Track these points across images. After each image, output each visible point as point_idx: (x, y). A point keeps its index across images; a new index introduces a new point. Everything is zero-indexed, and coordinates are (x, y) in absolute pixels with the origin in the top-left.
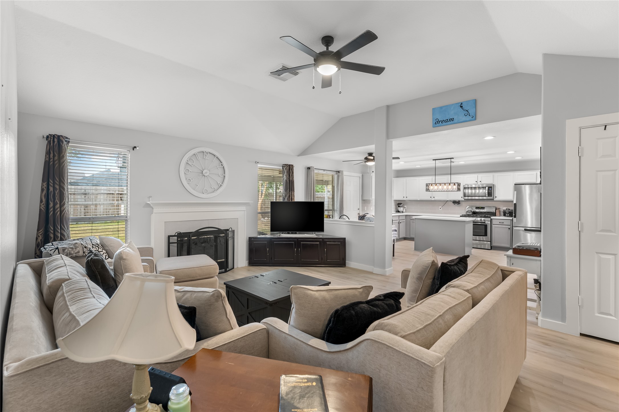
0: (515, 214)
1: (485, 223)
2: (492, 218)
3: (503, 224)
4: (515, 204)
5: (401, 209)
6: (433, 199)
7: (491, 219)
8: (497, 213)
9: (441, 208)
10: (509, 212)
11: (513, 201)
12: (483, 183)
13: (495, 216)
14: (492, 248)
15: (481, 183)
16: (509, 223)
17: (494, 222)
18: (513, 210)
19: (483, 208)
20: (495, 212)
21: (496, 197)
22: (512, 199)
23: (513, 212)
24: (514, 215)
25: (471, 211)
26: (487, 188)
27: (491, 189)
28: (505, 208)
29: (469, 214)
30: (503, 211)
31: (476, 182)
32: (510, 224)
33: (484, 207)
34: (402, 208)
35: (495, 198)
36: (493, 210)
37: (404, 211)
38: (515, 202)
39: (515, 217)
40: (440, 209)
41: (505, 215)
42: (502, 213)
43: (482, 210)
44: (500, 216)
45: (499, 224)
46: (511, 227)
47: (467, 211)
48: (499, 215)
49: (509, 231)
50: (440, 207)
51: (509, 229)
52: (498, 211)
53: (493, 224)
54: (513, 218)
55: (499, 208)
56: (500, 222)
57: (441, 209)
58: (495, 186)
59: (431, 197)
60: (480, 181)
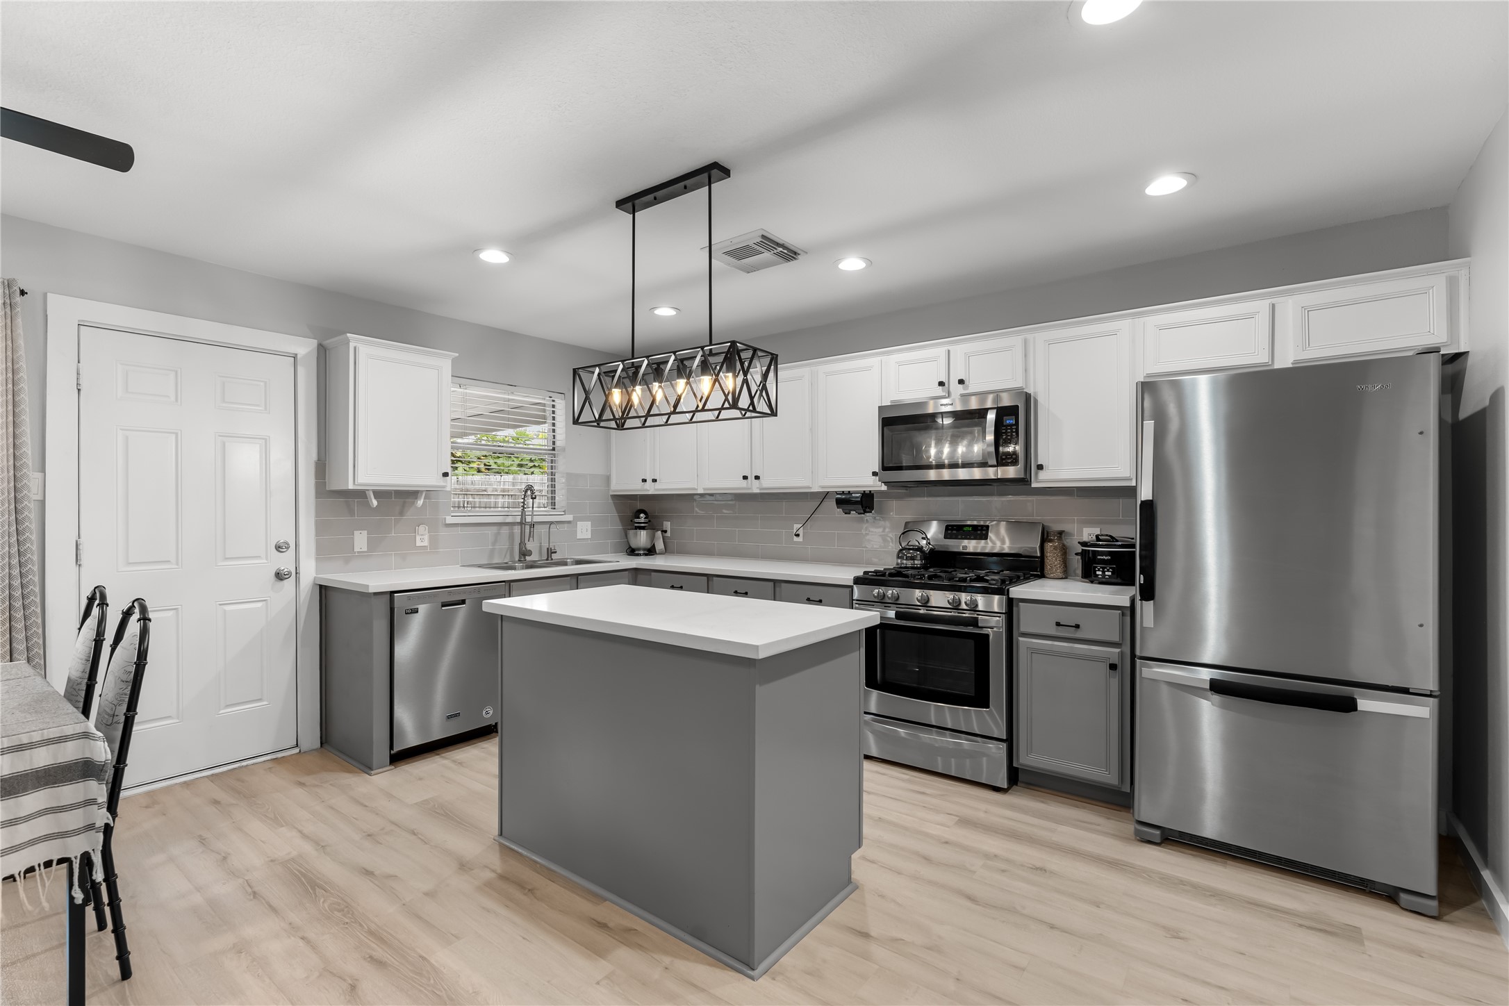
0: (1149, 571)
1: (974, 622)
2: (1017, 591)
3: (1079, 634)
4: (1148, 509)
5: (642, 538)
6: (755, 487)
7: (1011, 603)
8: (1053, 560)
9: (801, 532)
10: (1110, 553)
11: (1131, 491)
12: (973, 387)
13: (1042, 576)
14: (1017, 778)
15: (966, 388)
16: (1111, 628)
17: (1027, 620)
18: (1133, 546)
19: (980, 532)
20: (1039, 555)
21: (1040, 467)
22: (1130, 479)
23: (1134, 553)
24: (1140, 579)
25: (920, 549)
26: (991, 416)
27: (1009, 421)
28: (1089, 534)
29: (909, 563)
30: (1079, 549)
31: (941, 384)
32: (1116, 639)
33: (988, 527)
34: (643, 533)
35: (1036, 474)
36: (1030, 544)
37: (660, 546)
38: (1145, 493)
39: (1148, 592)
40: (796, 539)
41: (1088, 574)
42: (1076, 563)
43: (972, 546)
44: (1066, 575)
45: (1053, 631)
46: (1122, 654)
47: (901, 550)
48: (1059, 573)
49: (1115, 682)
50: (796, 526)
51: (1113, 667)
52: (1055, 548)
53: (1023, 629)
54: (1138, 603)
55: (1061, 533)
56: (1058, 624)
57: (800, 539)
58: (1036, 401)
59: (745, 478)
60: (961, 382)
